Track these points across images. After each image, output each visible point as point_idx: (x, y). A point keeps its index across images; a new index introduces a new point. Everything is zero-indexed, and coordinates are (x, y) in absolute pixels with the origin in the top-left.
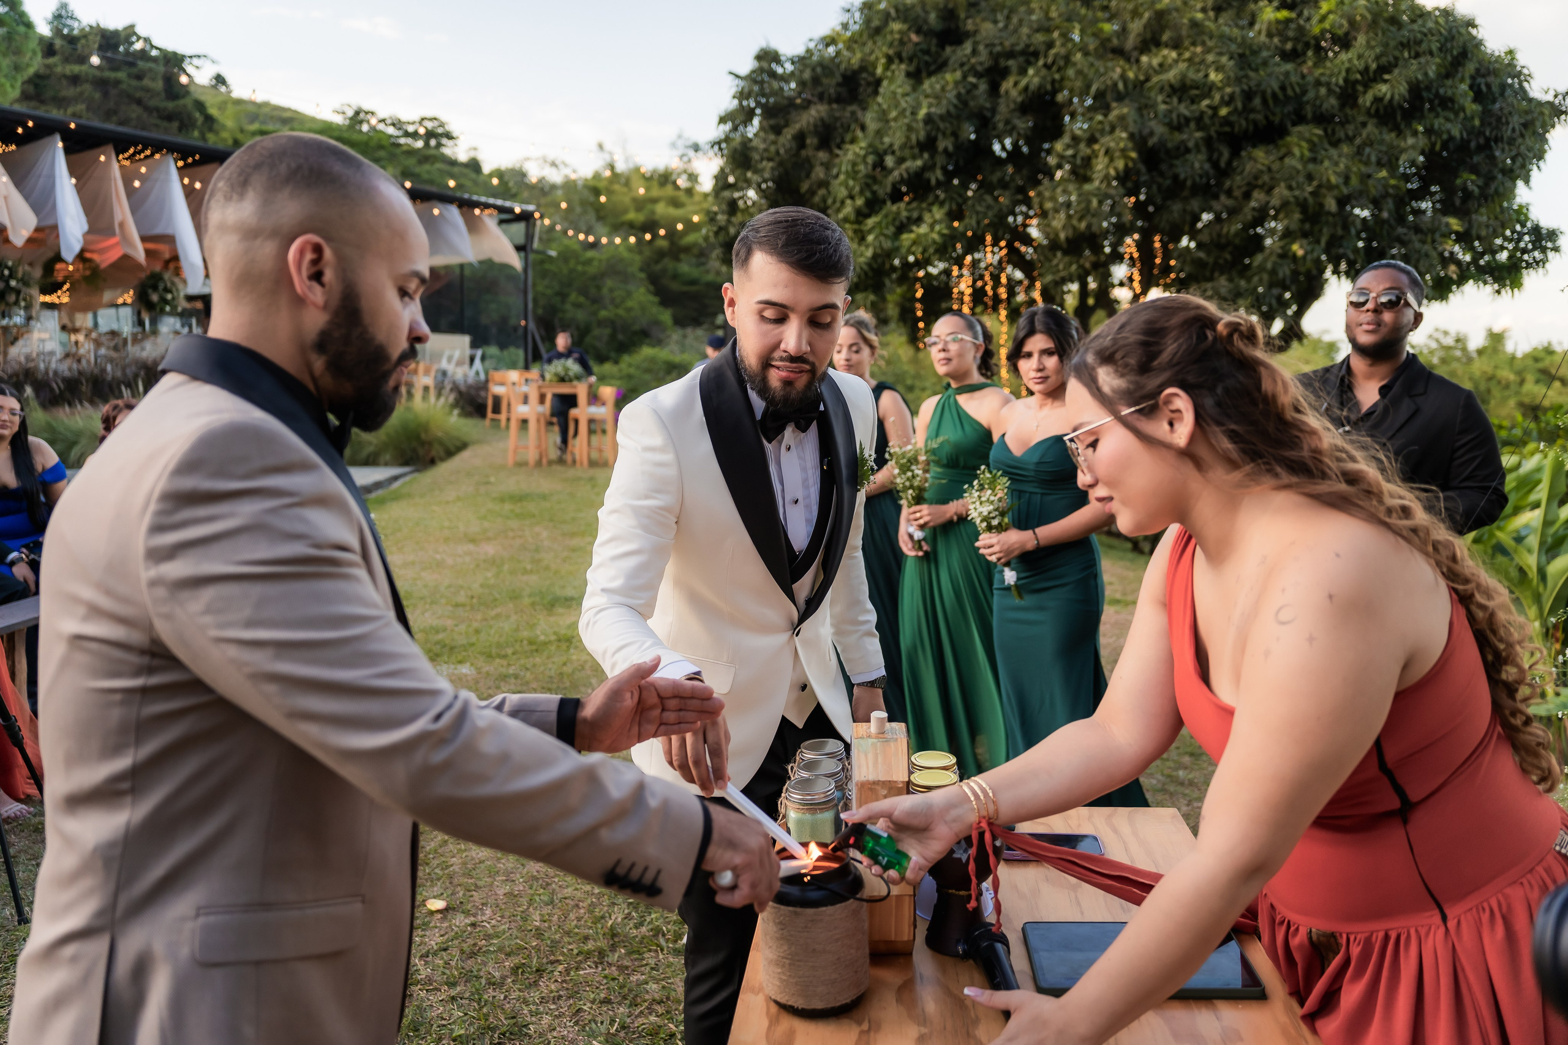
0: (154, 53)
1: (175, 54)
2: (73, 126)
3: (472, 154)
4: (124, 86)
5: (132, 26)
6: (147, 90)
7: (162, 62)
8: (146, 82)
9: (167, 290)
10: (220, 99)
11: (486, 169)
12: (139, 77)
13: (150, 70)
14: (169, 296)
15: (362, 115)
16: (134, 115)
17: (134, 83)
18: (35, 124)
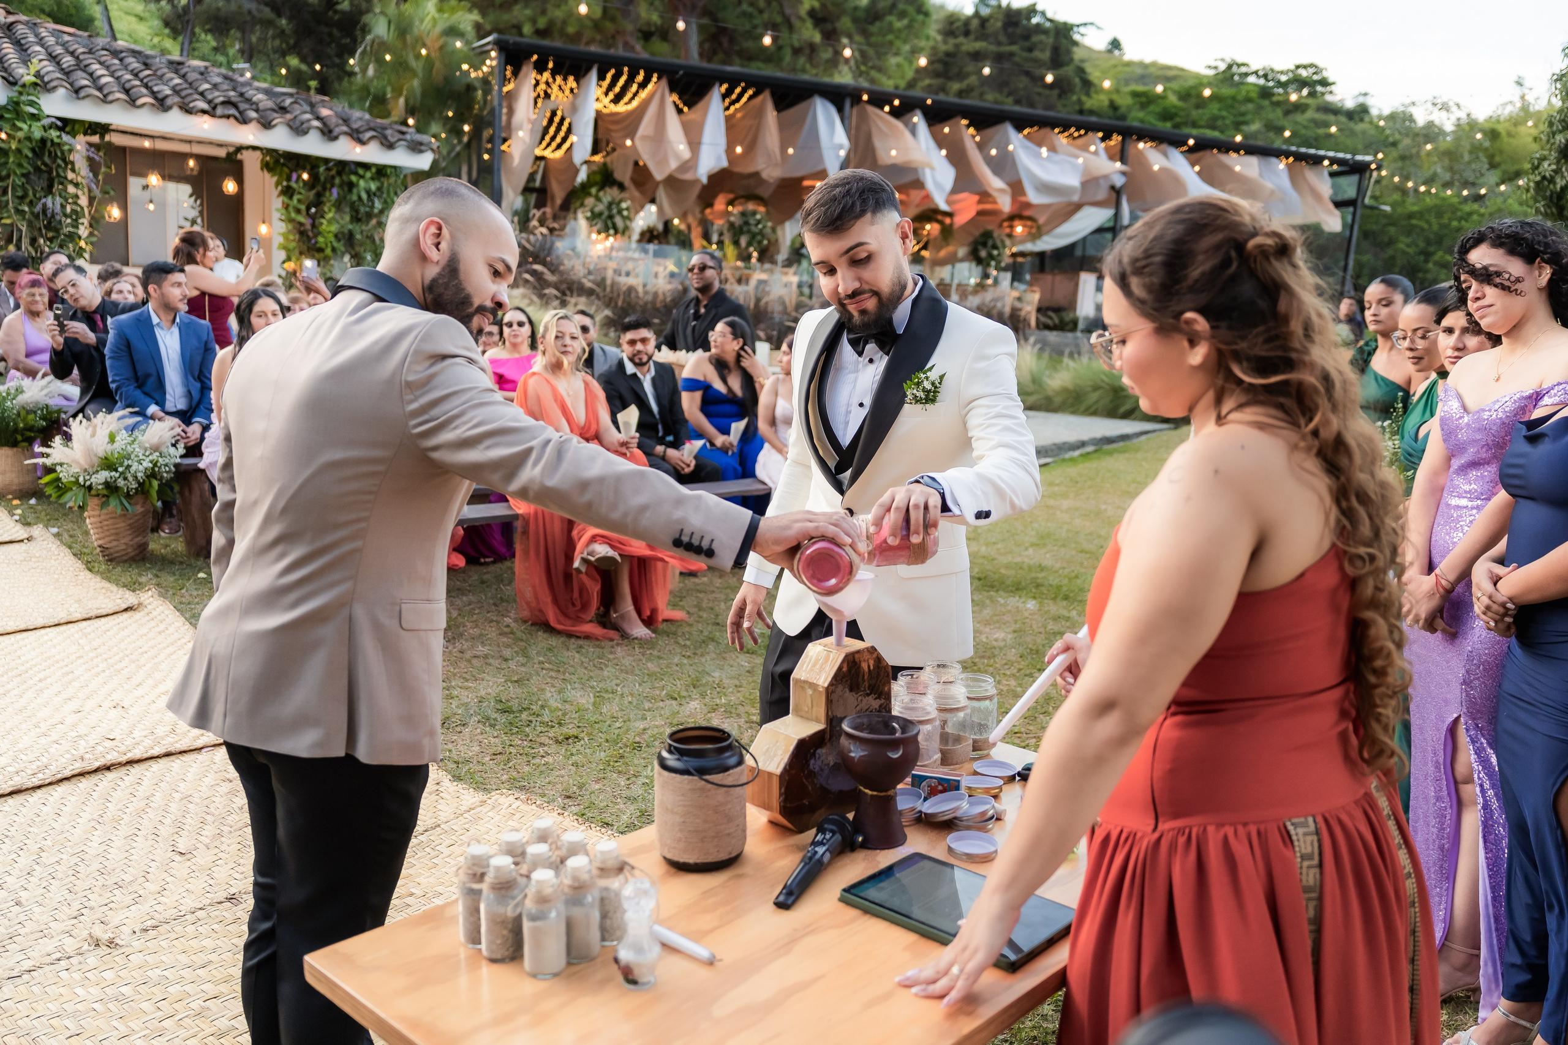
0: (1048, 24)
1: (1065, 24)
2: (929, 102)
3: (1361, 100)
4: (1016, 59)
5: (1035, 5)
6: (1036, 61)
7: (1052, 34)
8: (1037, 54)
9: (995, 247)
10: (1113, 62)
11: (1374, 112)
12: (1030, 50)
13: (1041, 42)
14: (995, 252)
15: (1235, 69)
16: (1021, 86)
17: (1025, 54)
18: (901, 103)
